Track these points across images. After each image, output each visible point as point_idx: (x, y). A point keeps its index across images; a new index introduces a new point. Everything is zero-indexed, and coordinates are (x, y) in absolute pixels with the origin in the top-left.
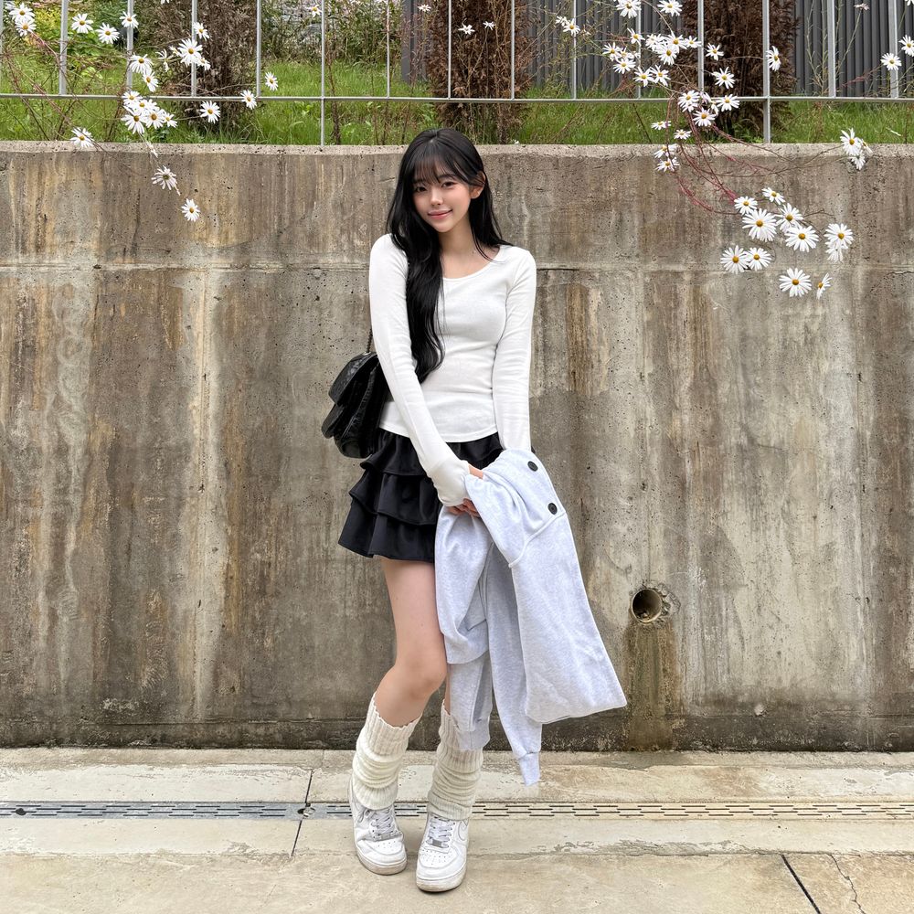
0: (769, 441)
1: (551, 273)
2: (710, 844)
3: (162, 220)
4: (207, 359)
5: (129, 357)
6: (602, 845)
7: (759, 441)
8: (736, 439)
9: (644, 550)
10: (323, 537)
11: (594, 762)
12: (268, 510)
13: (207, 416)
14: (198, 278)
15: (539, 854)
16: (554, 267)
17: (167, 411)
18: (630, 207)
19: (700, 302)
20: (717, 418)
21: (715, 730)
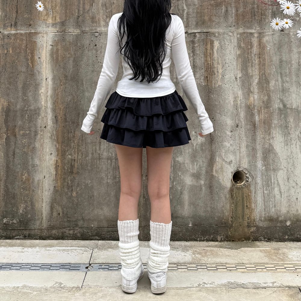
0: (292, 106)
1: (197, 34)
2: (267, 283)
3: (27, 12)
4: (47, 72)
5: (14, 71)
6: (219, 283)
7: (288, 106)
8: (278, 105)
9: (238, 154)
10: (98, 148)
11: (216, 246)
12: (74, 137)
13: (47, 96)
14: (43, 37)
15: (191, 287)
16: (199, 32)
17: (30, 94)
18: (231, 4)
19: (261, 46)
20: (269, 96)
21: (269, 232)
